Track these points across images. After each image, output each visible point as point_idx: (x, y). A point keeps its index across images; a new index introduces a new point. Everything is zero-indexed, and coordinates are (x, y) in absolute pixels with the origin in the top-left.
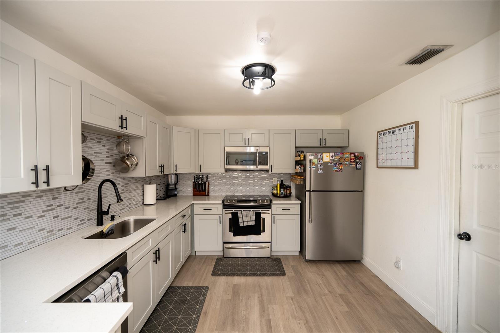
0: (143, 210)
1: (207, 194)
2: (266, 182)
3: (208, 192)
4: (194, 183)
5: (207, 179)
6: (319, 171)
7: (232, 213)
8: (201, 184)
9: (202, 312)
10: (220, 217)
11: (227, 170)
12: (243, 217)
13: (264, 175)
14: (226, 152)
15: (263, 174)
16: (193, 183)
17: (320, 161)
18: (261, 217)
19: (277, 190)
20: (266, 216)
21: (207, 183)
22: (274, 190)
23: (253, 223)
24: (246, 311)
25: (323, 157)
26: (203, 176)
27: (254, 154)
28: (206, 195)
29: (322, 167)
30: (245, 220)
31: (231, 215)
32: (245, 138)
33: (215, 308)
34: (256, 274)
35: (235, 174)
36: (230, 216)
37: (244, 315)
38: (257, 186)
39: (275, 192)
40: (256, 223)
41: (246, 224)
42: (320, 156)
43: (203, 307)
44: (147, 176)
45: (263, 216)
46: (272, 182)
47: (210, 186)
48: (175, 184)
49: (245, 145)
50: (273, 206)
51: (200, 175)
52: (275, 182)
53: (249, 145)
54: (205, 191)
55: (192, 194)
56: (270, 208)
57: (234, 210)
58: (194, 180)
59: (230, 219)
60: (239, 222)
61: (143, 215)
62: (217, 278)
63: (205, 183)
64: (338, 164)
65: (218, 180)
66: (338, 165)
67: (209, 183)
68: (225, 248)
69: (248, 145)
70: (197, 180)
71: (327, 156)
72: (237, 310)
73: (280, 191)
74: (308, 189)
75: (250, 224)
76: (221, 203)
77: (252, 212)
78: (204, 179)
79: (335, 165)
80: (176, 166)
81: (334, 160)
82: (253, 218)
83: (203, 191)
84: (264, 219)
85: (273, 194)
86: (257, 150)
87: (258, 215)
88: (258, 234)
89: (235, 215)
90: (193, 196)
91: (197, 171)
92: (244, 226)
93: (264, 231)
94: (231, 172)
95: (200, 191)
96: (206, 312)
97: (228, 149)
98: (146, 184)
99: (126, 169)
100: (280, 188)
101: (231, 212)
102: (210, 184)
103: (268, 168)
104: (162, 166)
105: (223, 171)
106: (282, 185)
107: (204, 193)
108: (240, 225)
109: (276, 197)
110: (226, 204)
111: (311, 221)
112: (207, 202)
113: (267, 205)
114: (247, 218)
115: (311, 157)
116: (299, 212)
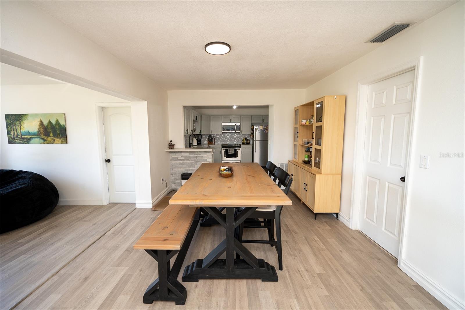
3: (215, 142)
4: (208, 139)
7: (226, 149)
8: (211, 139)
10: (221, 151)
11: (223, 133)
13: (238, 135)
14: (222, 125)
19: (244, 141)
20: (239, 151)
23: (234, 153)
27: (234, 126)
30: (230, 151)
32: (230, 119)
35: (226, 135)
36: (225, 150)
38: (235, 140)
39: (243, 142)
41: (231, 153)
45: (237, 150)
46: (242, 138)
48: (201, 139)
49: (230, 122)
50: (241, 147)
52: (243, 138)
53: (232, 122)
54: (213, 142)
56: (240, 147)
57: (226, 148)
63: (213, 139)
65: (219, 137)
70: (210, 137)
73: (245, 141)
74: (254, 139)
75: (232, 153)
77: (233, 149)
78: (213, 137)
79: (265, 130)
80: (203, 131)
81: (264, 128)
82: (234, 151)
84: (238, 152)
85: (242, 143)
86: (236, 124)
87: (235, 150)
88: (236, 157)
89: (227, 150)
90: (208, 144)
91: (210, 133)
92: (230, 154)
93: (238, 156)
94: (224, 134)
95: (211, 142)
100: (245, 140)
102: (215, 139)
103: (240, 132)
104: (200, 131)
105: (221, 133)
106: (246, 139)
109: (243, 144)
110: (223, 146)
111: (255, 152)
112: (214, 145)
113: (239, 146)
114: (231, 151)
115: (256, 128)
116: (252, 149)
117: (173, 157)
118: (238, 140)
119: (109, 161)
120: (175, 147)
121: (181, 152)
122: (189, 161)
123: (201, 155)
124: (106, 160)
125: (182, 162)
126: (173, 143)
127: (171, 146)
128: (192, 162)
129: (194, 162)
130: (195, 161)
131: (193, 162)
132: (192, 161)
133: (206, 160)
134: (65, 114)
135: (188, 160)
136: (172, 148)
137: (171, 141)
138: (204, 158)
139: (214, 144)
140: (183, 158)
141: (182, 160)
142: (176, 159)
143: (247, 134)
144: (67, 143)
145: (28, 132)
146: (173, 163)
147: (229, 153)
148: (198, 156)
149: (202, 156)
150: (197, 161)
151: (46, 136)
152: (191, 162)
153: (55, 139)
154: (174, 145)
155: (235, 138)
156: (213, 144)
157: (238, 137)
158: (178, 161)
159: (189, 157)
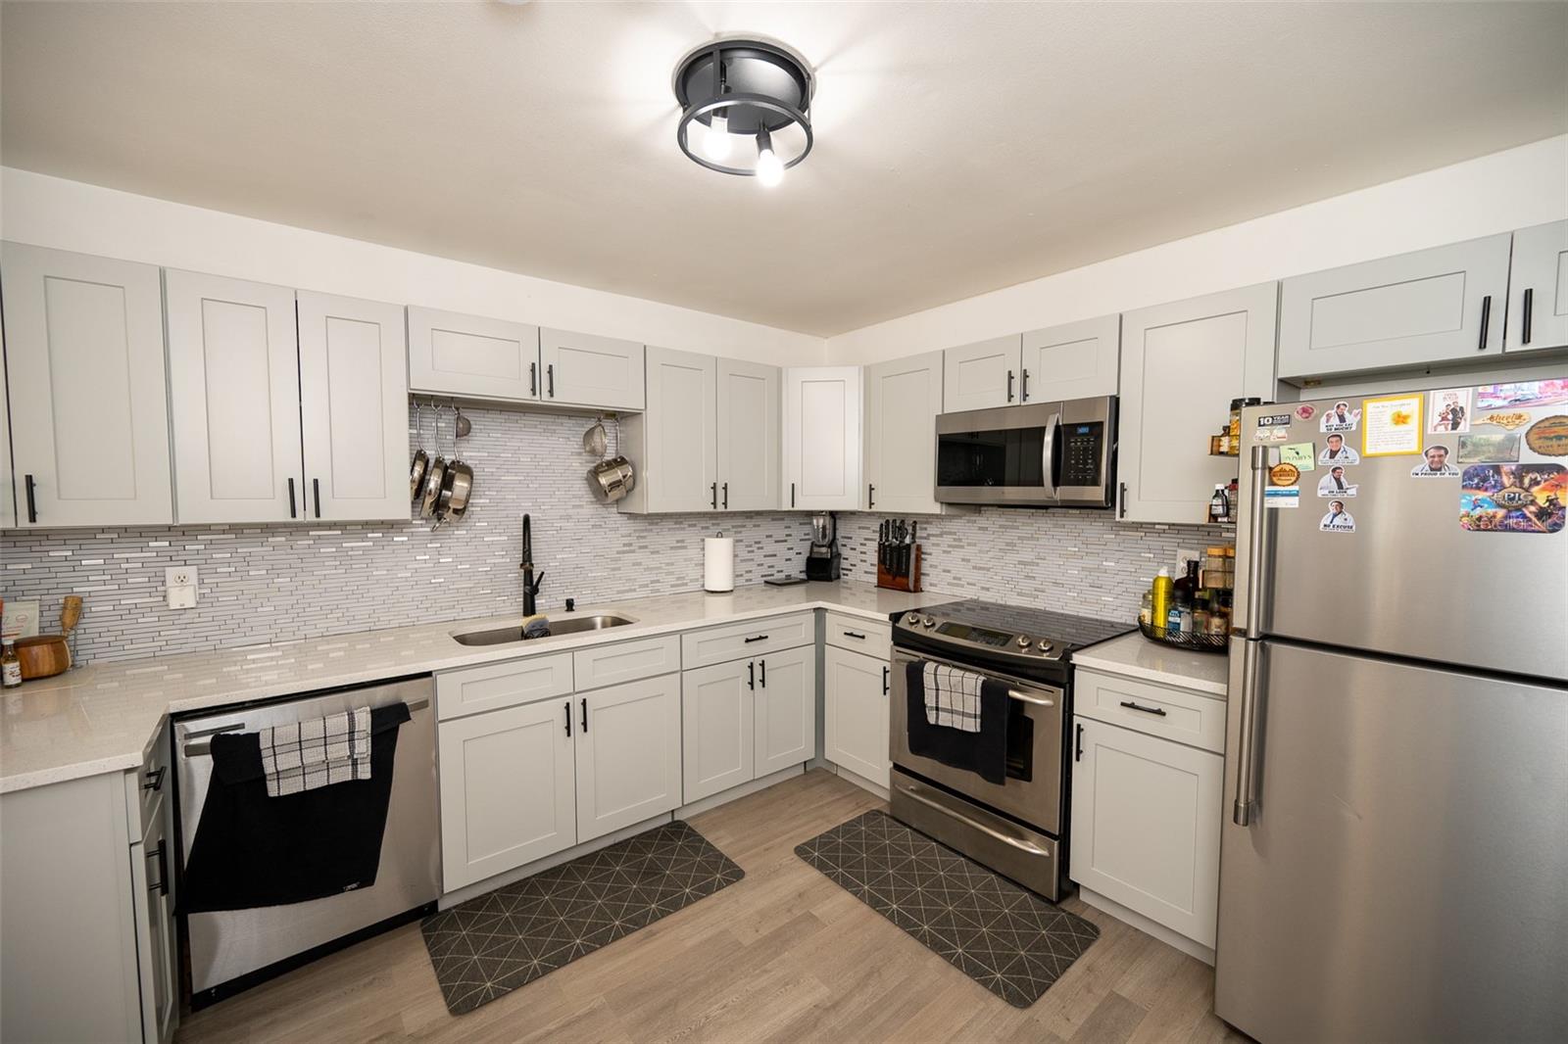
0: (703, 604)
1: (912, 586)
3: (917, 579)
5: (914, 536)
6: (1326, 520)
7: (910, 666)
8: (899, 549)
9: (648, 928)
10: (885, 670)
12: (937, 690)
14: (939, 437)
16: (877, 545)
17: (1333, 454)
21: (913, 547)
23: (974, 726)
24: (728, 1012)
25: (1360, 424)
26: (903, 522)
28: (910, 591)
29: (1352, 492)
30: (944, 702)
31: (906, 669)
32: (1010, 374)
33: (683, 940)
34: (915, 925)
36: (905, 673)
37: (707, 1018)
40: (982, 727)
42: (1335, 421)
43: (663, 917)
47: (921, 560)
48: (831, 545)
49: (1009, 400)
51: (894, 523)
53: (1025, 398)
54: (907, 575)
55: (874, 579)
58: (881, 534)
60: (924, 705)
61: (703, 617)
62: (801, 863)
63: (909, 547)
64: (1507, 468)
66: (1507, 481)
67: (919, 548)
69: (1021, 400)
70: (887, 535)
71: (1401, 419)
72: (711, 990)
73: (1166, 614)
75: (958, 723)
76: (887, 620)
77: (974, 677)
79: (1478, 478)
81: (1465, 443)
82: (974, 706)
83: (901, 575)
90: (878, 586)
92: (938, 727)
93: (1027, 777)
95: (895, 575)
96: (654, 934)
98: (710, 535)
101: (907, 658)
107: (904, 580)
108: (927, 719)
147: (931, 717)
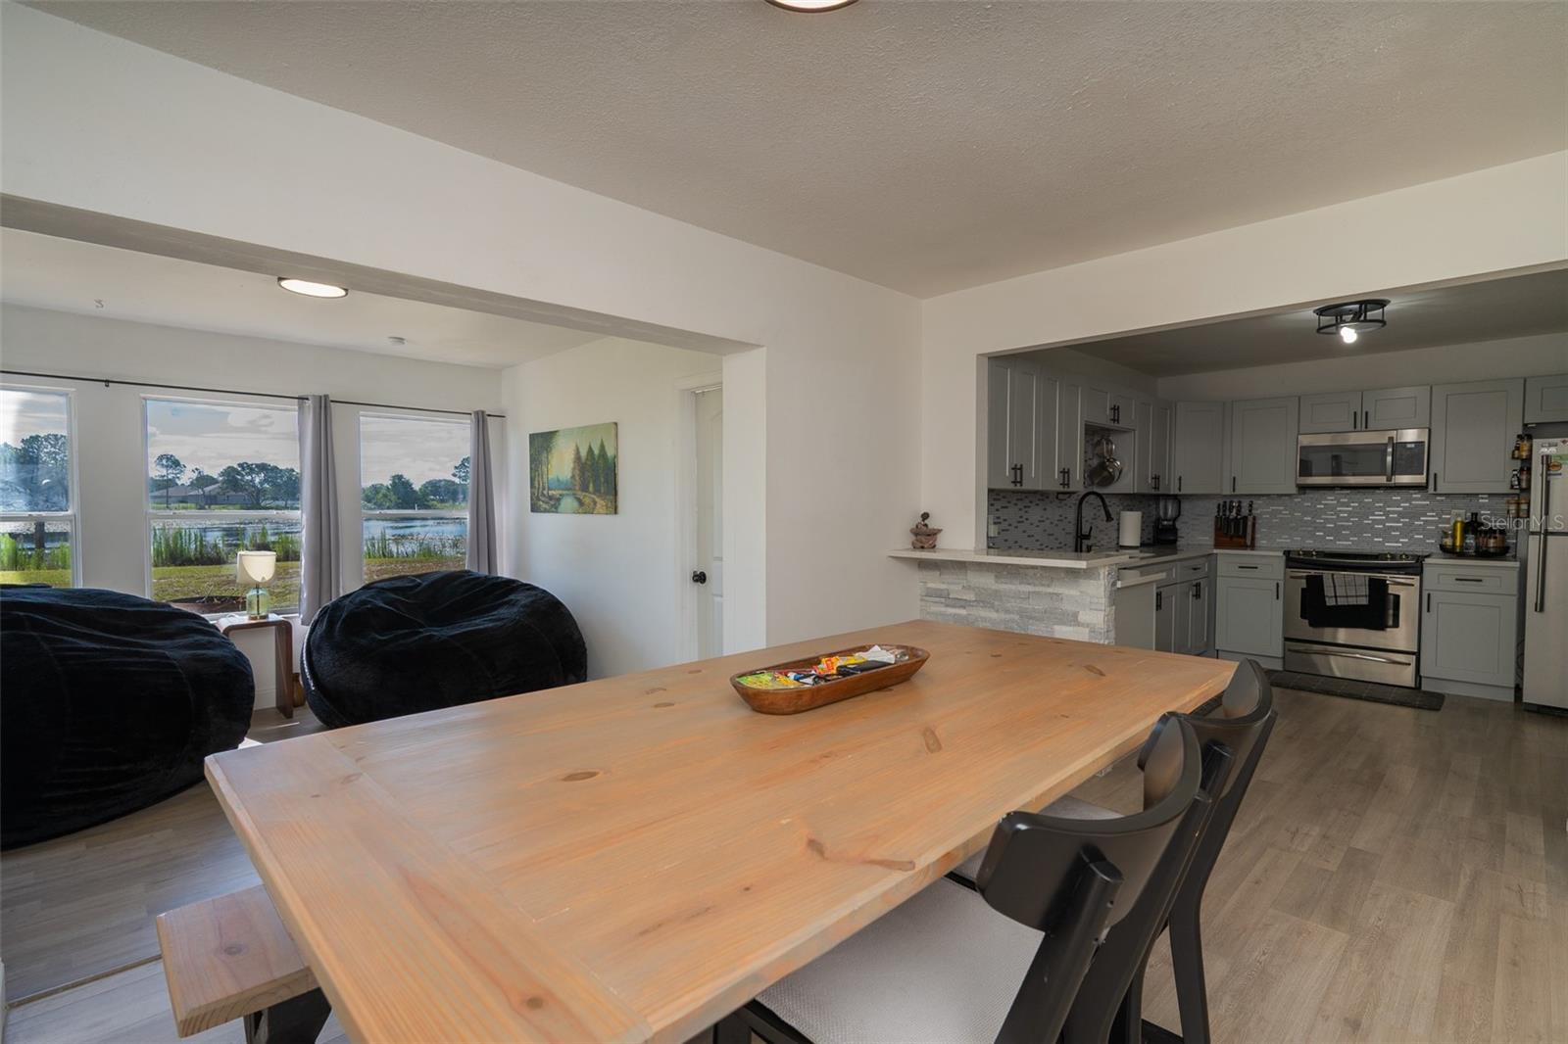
1: (1249, 543)
2: (1426, 521)
3: (1253, 539)
4: (1217, 519)
5: (1250, 511)
7: (1309, 578)
8: (1236, 520)
10: (1278, 584)
11: (1302, 487)
12: (1335, 588)
13: (1418, 500)
14: (1301, 447)
15: (1416, 499)
16: (1214, 519)
18: (1390, 592)
19: (1454, 537)
20: (1404, 590)
21: (1250, 518)
22: (1447, 537)
23: (1366, 602)
26: (1240, 501)
27: (1380, 448)
28: (1247, 546)
30: (1341, 593)
31: (1304, 581)
32: (1355, 413)
36: (1303, 583)
38: (1392, 528)
39: (1448, 542)
40: (1369, 601)
41: (1341, 602)
44: (1136, 491)
45: (1392, 590)
46: (1448, 521)
47: (1257, 526)
48: (1175, 520)
49: (1355, 427)
50: (1426, 570)
51: (1231, 502)
52: (1460, 515)
53: (1366, 427)
54: (1244, 536)
55: (1211, 542)
56: (1420, 573)
57: (1313, 572)
58: (1218, 512)
59: (1303, 590)
60: (1324, 596)
63: (1245, 518)
65: (1280, 513)
67: (1254, 518)
68: (1290, 650)
69: (1364, 428)
70: (1224, 511)
73: (1463, 538)
74: (1536, 527)
75: (1352, 601)
76: (1282, 555)
77: (1363, 577)
78: (1243, 510)
80: (1180, 479)
82: (1364, 590)
83: (1239, 537)
84: (1397, 597)
85: (1440, 547)
86: (1391, 439)
87: (1380, 586)
88: (1380, 625)
89: (1315, 583)
91: (1227, 491)
92: (1337, 607)
93: (1396, 625)
94: (1311, 495)
95: (1232, 538)
97: (1306, 440)
98: (1124, 510)
99: (1109, 480)
100: (1465, 532)
101: (1305, 574)
102: (1259, 521)
103: (1425, 481)
104: (1156, 478)
105: (1294, 490)
106: (1474, 526)
107: (1242, 540)
108: (1328, 604)
109: (1448, 551)
110: (1293, 560)
111: (1540, 607)
112: (1249, 552)
113: (1415, 566)
114: (1346, 589)
115: (1545, 451)
116: (1514, 590)
117: (930, 585)
118: (1417, 530)
119: (700, 578)
120: (942, 541)
121: (961, 566)
122: (997, 611)
123: (1048, 586)
124: (695, 572)
125: (963, 612)
126: (932, 524)
127: (924, 534)
128: (1008, 617)
129: (1017, 617)
130: (1021, 617)
131: (1013, 621)
132: (1007, 611)
133: (1075, 615)
134: (616, 424)
135: (992, 606)
136: (922, 547)
137: (925, 516)
138: (1067, 607)
139: (1253, 547)
140: (971, 597)
141: (963, 604)
142: (943, 596)
143: (1490, 495)
144: (616, 513)
145: (558, 480)
146: (928, 613)
147: (1330, 602)
148: (1038, 593)
149: (1057, 595)
150: (1031, 618)
151: (583, 491)
152: (1003, 616)
153: (597, 500)
154: (934, 533)
155: (1389, 520)
156: (1244, 547)
157: (1414, 514)
158: (947, 606)
159: (996, 594)
